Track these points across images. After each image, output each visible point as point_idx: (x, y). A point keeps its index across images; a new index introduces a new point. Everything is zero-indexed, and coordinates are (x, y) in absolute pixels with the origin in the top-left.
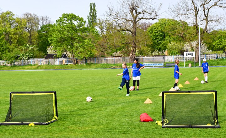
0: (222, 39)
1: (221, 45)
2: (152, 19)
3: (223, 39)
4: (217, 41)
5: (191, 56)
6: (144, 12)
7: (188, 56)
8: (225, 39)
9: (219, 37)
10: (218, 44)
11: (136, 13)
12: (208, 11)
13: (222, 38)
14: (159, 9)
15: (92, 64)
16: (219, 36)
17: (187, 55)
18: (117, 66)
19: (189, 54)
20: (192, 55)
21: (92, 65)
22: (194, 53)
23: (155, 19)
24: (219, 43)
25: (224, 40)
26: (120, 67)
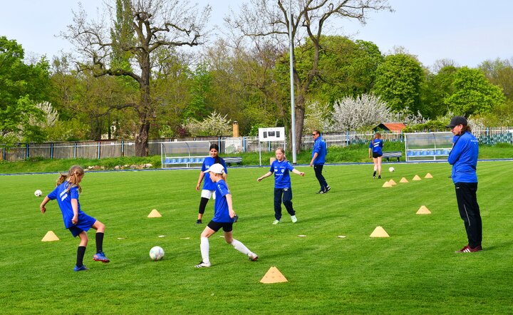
0: (466, 89)
1: (465, 104)
2: (187, 43)
3: (470, 88)
4: (454, 95)
5: (274, 139)
6: (169, 27)
7: (270, 139)
8: (474, 89)
9: (460, 83)
10: (457, 103)
11: (149, 30)
12: (320, 25)
13: (469, 84)
14: (206, 19)
15: (40, 159)
16: (461, 80)
17: (265, 136)
18: (99, 165)
19: (272, 134)
20: (278, 136)
21: (42, 162)
22: (282, 130)
23: (196, 44)
24: (460, 100)
25: (472, 92)
26: (106, 167)
